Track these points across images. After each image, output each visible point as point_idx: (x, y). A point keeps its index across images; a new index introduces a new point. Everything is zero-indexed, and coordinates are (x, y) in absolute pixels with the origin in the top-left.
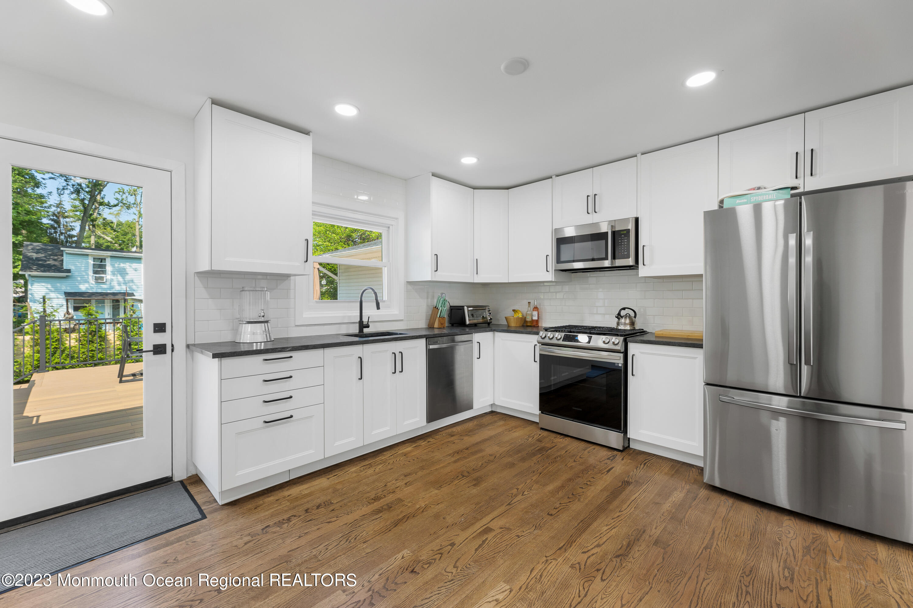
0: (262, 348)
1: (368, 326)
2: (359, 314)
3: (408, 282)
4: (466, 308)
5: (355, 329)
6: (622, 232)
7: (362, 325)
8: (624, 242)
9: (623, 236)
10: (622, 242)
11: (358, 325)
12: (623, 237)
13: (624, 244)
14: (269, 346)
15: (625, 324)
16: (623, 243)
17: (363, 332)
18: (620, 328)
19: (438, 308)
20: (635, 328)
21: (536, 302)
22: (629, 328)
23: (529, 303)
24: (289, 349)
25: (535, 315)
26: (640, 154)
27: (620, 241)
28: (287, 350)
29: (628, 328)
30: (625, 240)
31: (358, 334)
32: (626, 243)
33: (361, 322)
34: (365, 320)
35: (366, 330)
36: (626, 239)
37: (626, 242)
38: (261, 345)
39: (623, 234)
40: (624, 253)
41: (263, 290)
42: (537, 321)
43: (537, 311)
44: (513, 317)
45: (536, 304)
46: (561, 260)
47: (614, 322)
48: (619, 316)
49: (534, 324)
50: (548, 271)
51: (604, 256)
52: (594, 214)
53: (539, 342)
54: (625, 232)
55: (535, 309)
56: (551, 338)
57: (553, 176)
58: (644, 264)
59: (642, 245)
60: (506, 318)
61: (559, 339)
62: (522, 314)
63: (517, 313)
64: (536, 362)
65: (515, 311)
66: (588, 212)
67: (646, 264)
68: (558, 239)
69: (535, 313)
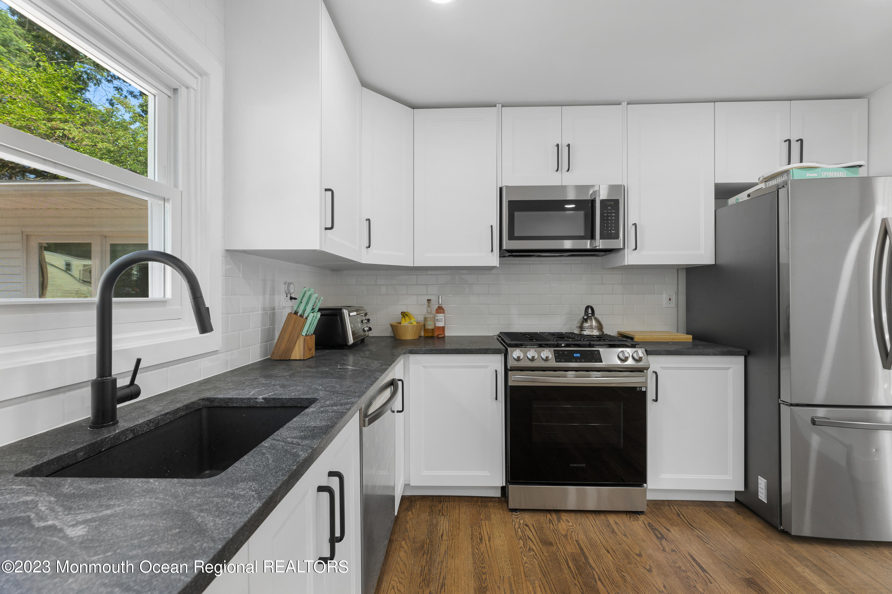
3: (227, 251)
4: (345, 312)
6: (608, 203)
7: (108, 392)
8: (612, 216)
9: (609, 208)
10: (609, 216)
12: (609, 210)
13: (612, 220)
15: (591, 327)
16: (609, 218)
18: (585, 333)
19: (301, 316)
20: (603, 332)
21: (440, 299)
22: (598, 334)
25: (442, 319)
26: (626, 103)
27: (605, 215)
29: (596, 333)
30: (613, 215)
32: (613, 218)
36: (613, 213)
37: (613, 216)
39: (610, 206)
40: (611, 232)
42: (443, 328)
43: (443, 313)
44: (402, 324)
45: (440, 303)
46: (515, 235)
47: (579, 325)
48: (586, 317)
49: (438, 333)
50: (492, 251)
51: (582, 234)
52: (565, 174)
53: (511, 367)
54: (613, 203)
55: (440, 310)
56: (533, 359)
57: (497, 105)
58: (634, 248)
59: (631, 221)
60: (392, 326)
61: (547, 359)
62: (421, 319)
63: (407, 317)
64: (496, 399)
65: (404, 315)
66: (556, 169)
67: (636, 249)
68: (511, 203)
69: (440, 316)
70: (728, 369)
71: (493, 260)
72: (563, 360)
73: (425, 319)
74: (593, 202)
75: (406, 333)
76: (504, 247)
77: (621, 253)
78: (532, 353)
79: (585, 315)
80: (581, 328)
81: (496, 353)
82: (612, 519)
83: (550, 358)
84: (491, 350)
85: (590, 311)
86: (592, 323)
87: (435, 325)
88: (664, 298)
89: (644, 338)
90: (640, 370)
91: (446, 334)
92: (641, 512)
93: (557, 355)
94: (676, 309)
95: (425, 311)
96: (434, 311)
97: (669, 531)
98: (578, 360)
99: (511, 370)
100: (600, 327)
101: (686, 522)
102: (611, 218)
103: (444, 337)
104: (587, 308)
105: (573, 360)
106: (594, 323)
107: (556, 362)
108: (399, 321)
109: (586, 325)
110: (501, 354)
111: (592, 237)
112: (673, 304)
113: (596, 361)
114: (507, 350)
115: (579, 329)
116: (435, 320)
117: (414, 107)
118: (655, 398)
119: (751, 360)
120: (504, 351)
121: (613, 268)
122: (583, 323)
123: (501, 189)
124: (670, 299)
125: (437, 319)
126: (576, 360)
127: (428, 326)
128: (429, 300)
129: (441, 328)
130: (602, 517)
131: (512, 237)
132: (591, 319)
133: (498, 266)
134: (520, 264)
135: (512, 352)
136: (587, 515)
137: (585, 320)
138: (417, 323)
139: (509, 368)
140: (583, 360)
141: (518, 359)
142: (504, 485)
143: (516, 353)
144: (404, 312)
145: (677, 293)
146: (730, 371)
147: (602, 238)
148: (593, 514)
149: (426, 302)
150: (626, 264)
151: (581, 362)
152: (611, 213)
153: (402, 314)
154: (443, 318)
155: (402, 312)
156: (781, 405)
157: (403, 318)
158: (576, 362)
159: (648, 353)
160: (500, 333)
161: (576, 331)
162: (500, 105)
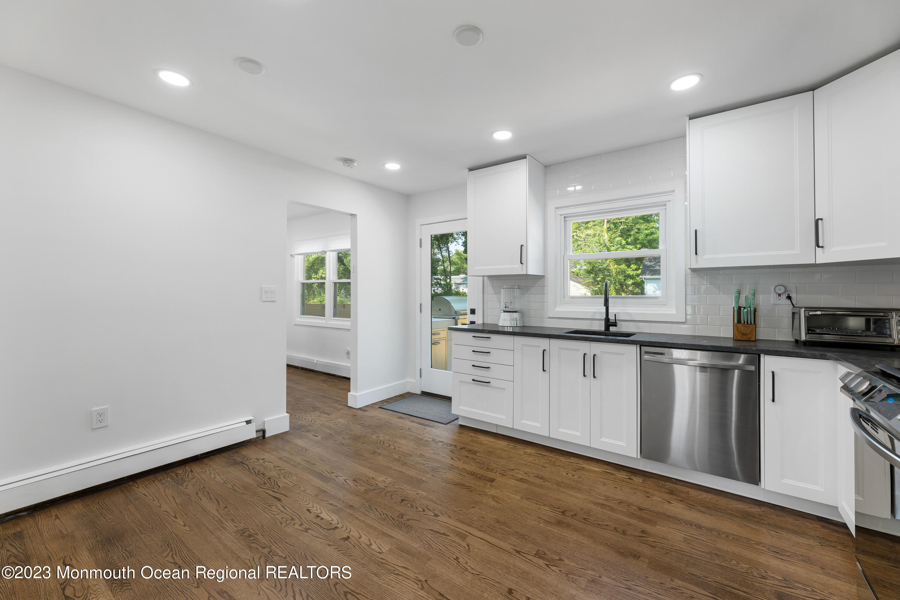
0: (511, 331)
1: (615, 325)
2: (605, 311)
5: (600, 326)
7: (609, 323)
11: (603, 322)
14: (517, 330)
17: (610, 331)
24: (487, 331)
28: (486, 332)
31: (603, 331)
33: (607, 319)
34: (611, 317)
35: (612, 329)
38: (510, 329)
41: (514, 287)
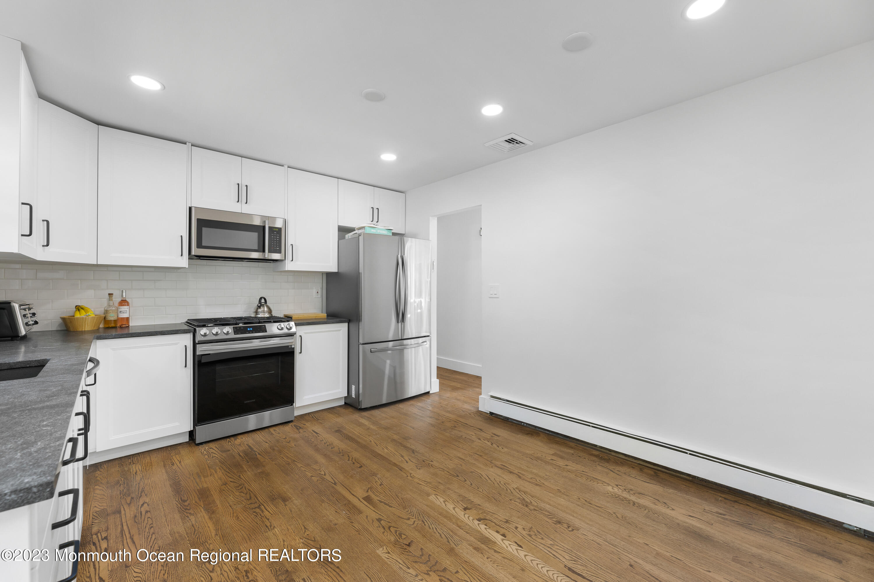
4: (15, 305)
6: (274, 229)
8: (276, 238)
9: (275, 233)
10: (274, 238)
13: (276, 241)
15: (264, 312)
18: (259, 316)
20: (272, 315)
21: (124, 293)
22: (268, 316)
23: (109, 294)
25: (126, 311)
26: (287, 166)
27: (272, 237)
29: (267, 315)
30: (278, 237)
32: (278, 240)
36: (278, 236)
37: (278, 238)
39: (275, 231)
40: (276, 248)
42: (128, 319)
43: (128, 306)
44: (76, 317)
45: (124, 297)
46: (203, 245)
47: (255, 311)
48: (259, 305)
49: (120, 324)
50: (182, 255)
51: (256, 248)
52: (244, 205)
53: (199, 341)
54: (278, 230)
55: (124, 302)
56: (217, 334)
57: (187, 143)
58: (291, 260)
59: (290, 243)
60: (64, 319)
61: (228, 333)
62: (100, 311)
63: (82, 311)
64: (186, 366)
65: (78, 308)
66: (237, 200)
67: (292, 260)
68: (199, 221)
69: (124, 308)
70: (340, 330)
71: (184, 262)
72: (239, 333)
73: (106, 312)
74: (264, 227)
75: (84, 325)
76: (193, 253)
77: (284, 262)
78: (215, 330)
79: (259, 303)
80: (257, 312)
81: (186, 332)
82: (272, 430)
83: (230, 332)
84: (181, 331)
85: (263, 301)
86: (264, 309)
87: (118, 317)
88: (314, 291)
89: (298, 317)
90: (292, 335)
91: (131, 324)
92: (291, 421)
93: (235, 330)
94: (321, 298)
95: (106, 304)
96: (116, 304)
97: (305, 425)
98: (251, 332)
99: (198, 344)
100: (270, 311)
101: (316, 419)
102: (276, 239)
103: (128, 327)
104: (261, 298)
105: (247, 333)
106: (266, 309)
107: (235, 334)
108: (72, 315)
109: (259, 310)
110: (190, 333)
111: (264, 251)
112: (319, 296)
113: (263, 332)
114: (195, 330)
115: (255, 313)
116: (117, 312)
117: (98, 123)
118: (300, 352)
119: (351, 324)
120: (193, 331)
121: (281, 271)
122: (257, 309)
123: (190, 209)
124: (318, 292)
125: (121, 311)
126: (249, 332)
127: (110, 318)
128: (110, 295)
129: (125, 319)
130: (267, 430)
131: (199, 245)
132: (264, 306)
133: (187, 267)
134: (206, 265)
135: (200, 331)
136: (256, 432)
137: (259, 307)
138: (95, 315)
139: (197, 342)
140: (254, 332)
141: (205, 335)
142: (192, 429)
143: (203, 331)
144: (79, 306)
145: (322, 288)
146: (341, 331)
147: (270, 251)
148: (261, 431)
149: (107, 296)
150: (287, 270)
151: (252, 333)
152: (276, 236)
153: (77, 307)
154: (128, 310)
155: (76, 306)
156: (360, 345)
157: (78, 312)
158: (249, 333)
159: (296, 325)
160: (188, 320)
161: (253, 315)
162: (190, 144)
